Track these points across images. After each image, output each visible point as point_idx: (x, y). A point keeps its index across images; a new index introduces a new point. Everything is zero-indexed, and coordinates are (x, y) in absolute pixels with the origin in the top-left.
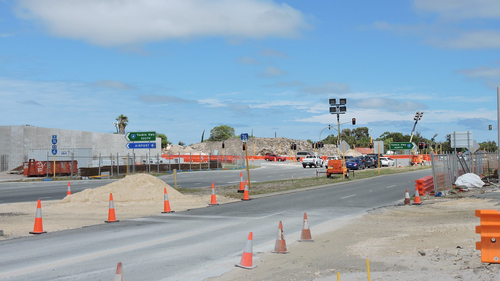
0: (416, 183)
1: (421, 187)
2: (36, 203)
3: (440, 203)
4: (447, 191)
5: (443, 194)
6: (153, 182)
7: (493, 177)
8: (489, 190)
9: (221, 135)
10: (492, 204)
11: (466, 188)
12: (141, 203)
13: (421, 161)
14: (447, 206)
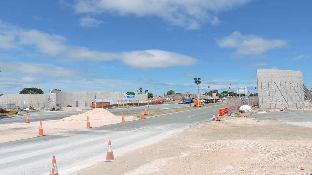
0: (219, 110)
1: (221, 112)
2: (39, 122)
3: (230, 120)
4: (234, 114)
5: (232, 115)
6: (103, 111)
7: (257, 105)
8: (254, 112)
9: (170, 93)
10: (255, 121)
11: (244, 111)
12: (95, 121)
13: (232, 100)
14: (232, 122)
